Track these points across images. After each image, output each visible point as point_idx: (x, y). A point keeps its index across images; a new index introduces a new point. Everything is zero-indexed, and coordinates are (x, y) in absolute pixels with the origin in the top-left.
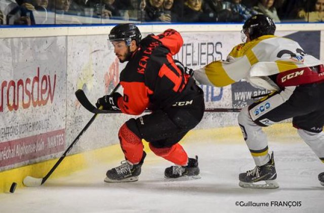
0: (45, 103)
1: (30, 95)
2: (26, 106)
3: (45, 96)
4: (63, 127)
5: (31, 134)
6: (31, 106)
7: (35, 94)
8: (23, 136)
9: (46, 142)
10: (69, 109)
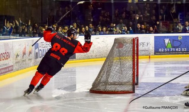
0: (8, 59)
1: (4, 57)
2: (3, 60)
3: (8, 57)
4: (12, 65)
5: (5, 67)
6: (5, 60)
7: (5, 57)
8: (3, 67)
9: (9, 69)
10: (14, 60)
